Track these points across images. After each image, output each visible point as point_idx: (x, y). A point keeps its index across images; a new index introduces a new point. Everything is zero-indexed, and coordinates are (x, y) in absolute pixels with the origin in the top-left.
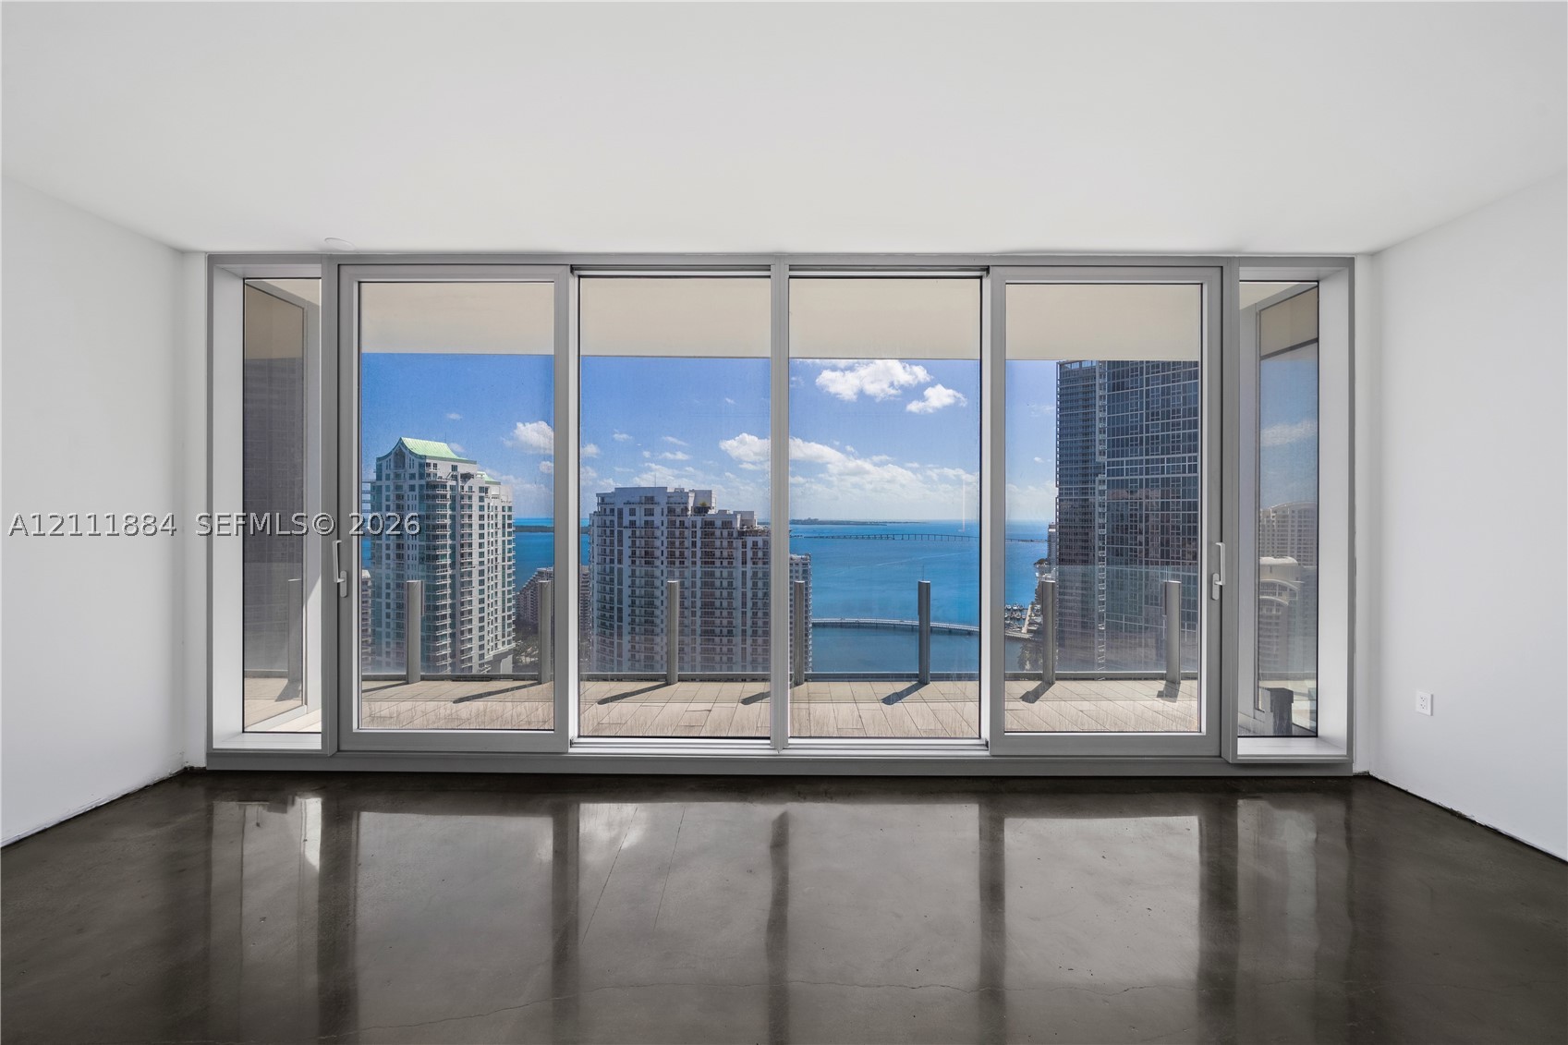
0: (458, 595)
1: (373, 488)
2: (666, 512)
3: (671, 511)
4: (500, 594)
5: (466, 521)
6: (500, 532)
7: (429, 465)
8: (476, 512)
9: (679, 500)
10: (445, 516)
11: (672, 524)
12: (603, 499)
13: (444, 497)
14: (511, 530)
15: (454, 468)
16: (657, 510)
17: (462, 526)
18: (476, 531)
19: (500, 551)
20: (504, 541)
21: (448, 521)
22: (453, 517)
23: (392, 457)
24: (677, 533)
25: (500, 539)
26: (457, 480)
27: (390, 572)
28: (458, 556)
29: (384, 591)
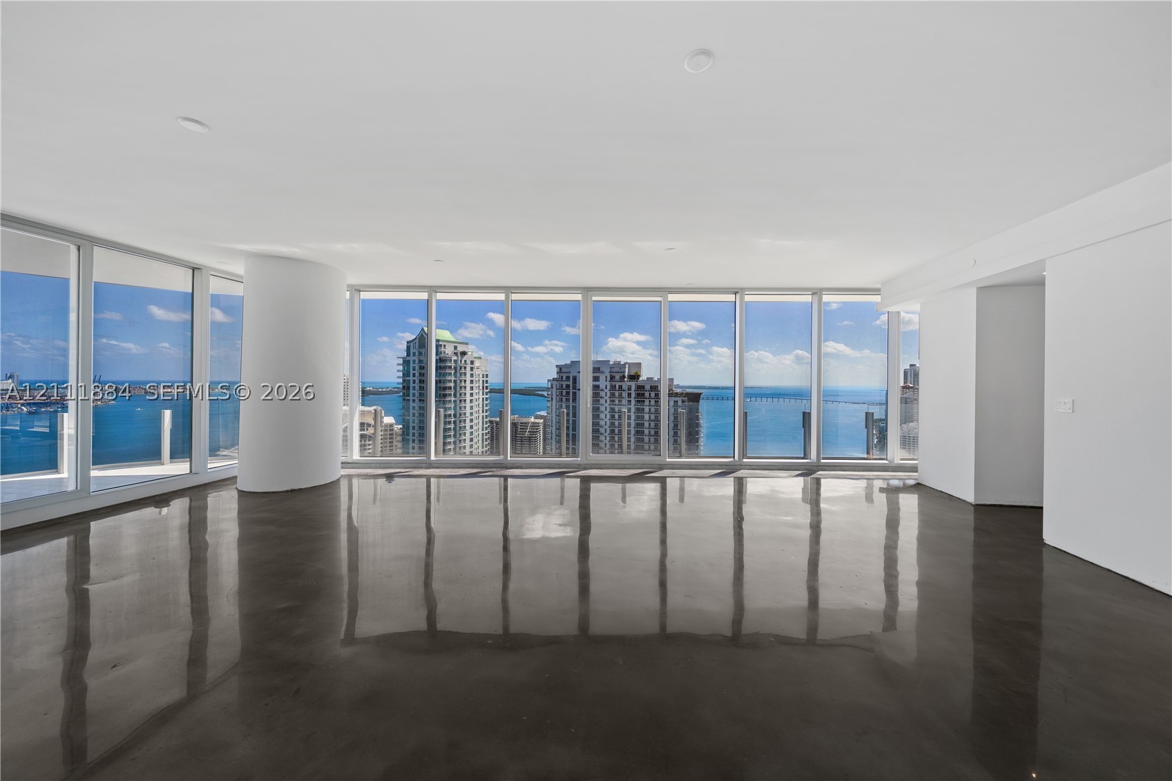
0: (458, 435)
1: (404, 361)
2: (609, 379)
3: (612, 378)
4: (481, 436)
5: (463, 384)
6: (481, 392)
7: (441, 345)
8: (468, 378)
9: (618, 370)
10: (450, 381)
11: (613, 387)
12: (561, 369)
13: (450, 367)
14: (487, 391)
15: (455, 348)
16: (602, 378)
17: (461, 388)
18: (468, 391)
19: (481, 406)
20: (483, 398)
21: (452, 385)
22: (455, 382)
23: (417, 340)
24: (617, 394)
25: (481, 397)
26: (458, 356)
27: (415, 418)
28: (458, 408)
29: (411, 431)
